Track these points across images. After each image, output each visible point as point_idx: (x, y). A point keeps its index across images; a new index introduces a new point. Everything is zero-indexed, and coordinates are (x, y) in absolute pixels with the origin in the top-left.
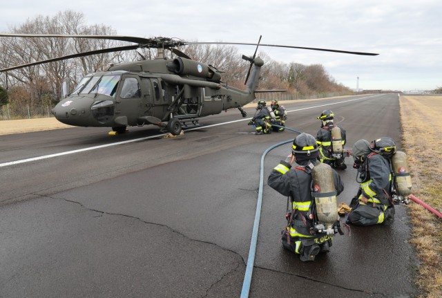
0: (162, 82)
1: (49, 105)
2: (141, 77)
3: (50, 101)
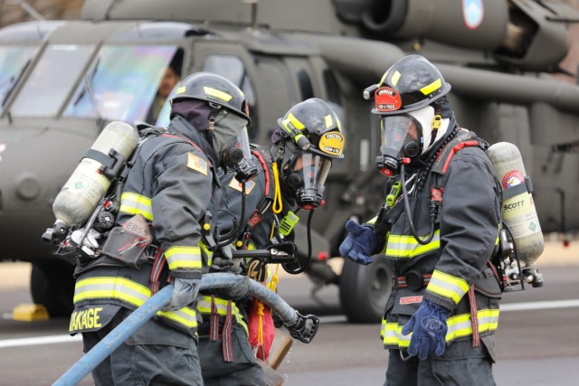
0: (329, 75)
2: (258, 55)
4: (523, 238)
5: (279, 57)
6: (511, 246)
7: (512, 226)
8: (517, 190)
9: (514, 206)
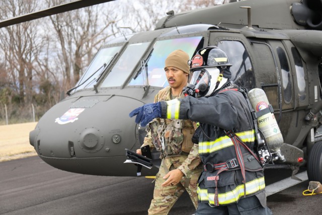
1: (8, 104)
3: (10, 98)
4: (271, 137)
5: (266, 40)
6: (263, 141)
7: (264, 131)
8: (264, 112)
9: (264, 120)
